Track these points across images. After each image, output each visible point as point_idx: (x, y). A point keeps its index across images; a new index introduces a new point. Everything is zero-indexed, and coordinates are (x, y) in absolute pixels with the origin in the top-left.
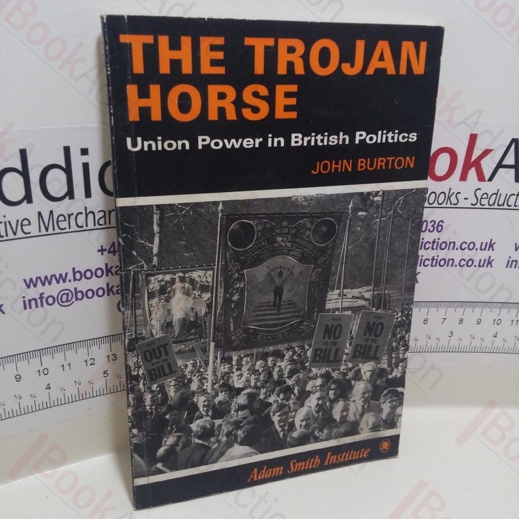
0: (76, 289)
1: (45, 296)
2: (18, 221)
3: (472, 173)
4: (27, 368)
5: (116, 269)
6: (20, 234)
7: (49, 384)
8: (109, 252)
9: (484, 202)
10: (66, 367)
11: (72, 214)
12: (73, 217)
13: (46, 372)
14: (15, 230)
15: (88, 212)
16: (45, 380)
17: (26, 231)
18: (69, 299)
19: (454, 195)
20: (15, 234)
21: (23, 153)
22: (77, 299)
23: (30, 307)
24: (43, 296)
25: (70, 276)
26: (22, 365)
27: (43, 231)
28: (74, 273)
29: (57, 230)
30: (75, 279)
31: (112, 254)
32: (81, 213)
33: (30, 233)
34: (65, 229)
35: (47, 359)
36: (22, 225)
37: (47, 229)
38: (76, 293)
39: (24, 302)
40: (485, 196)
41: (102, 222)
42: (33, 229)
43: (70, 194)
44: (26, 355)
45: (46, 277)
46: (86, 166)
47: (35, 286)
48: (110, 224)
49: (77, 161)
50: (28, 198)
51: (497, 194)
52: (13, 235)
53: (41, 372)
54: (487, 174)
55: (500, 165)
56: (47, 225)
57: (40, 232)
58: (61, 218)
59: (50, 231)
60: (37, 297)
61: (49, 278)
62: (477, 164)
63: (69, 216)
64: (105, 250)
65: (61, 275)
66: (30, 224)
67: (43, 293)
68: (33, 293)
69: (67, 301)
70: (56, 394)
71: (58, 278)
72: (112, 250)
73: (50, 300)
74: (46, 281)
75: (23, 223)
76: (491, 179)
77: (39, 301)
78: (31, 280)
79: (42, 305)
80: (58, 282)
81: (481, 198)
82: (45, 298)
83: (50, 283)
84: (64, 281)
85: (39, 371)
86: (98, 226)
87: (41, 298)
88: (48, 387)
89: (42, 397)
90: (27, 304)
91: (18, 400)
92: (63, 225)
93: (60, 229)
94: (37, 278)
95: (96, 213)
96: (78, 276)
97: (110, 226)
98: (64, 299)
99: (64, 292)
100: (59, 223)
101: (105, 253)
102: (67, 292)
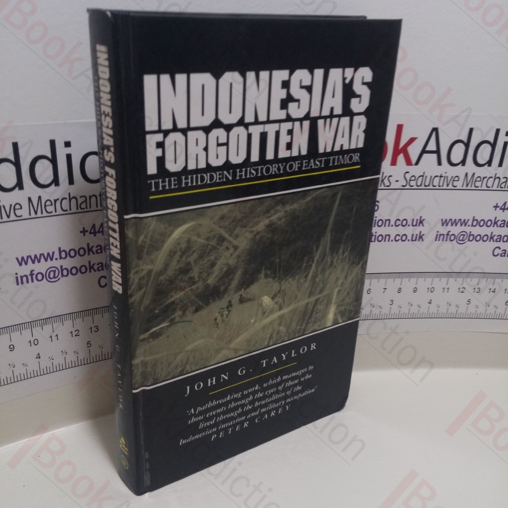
0: (61, 266)
1: (35, 273)
2: (11, 205)
3: (401, 158)
4: (20, 339)
5: (97, 249)
6: (13, 217)
7: (39, 354)
8: (91, 233)
9: (413, 183)
10: (54, 338)
11: (58, 199)
12: (58, 203)
13: (36, 342)
14: (8, 213)
15: (71, 197)
16: (35, 350)
17: (18, 215)
18: (56, 276)
19: (387, 178)
20: (8, 217)
21: (15, 146)
22: (63, 276)
23: (22, 283)
24: (33, 272)
25: (57, 255)
26: (16, 335)
27: (33, 215)
28: (60, 252)
29: (45, 214)
30: (61, 258)
31: (93, 235)
32: (66, 198)
33: (21, 216)
34: (52, 212)
35: (37, 330)
36: (14, 209)
37: (36, 213)
38: (62, 270)
39: (17, 278)
40: (413, 178)
41: (83, 206)
42: (24, 212)
43: (56, 181)
44: (19, 327)
45: (36, 256)
46: (69, 157)
47: (26, 263)
48: (90, 208)
49: (61, 153)
50: (20, 185)
51: (422, 176)
52: (6, 218)
53: (32, 342)
54: (414, 159)
55: (424, 151)
56: (36, 209)
57: (30, 215)
58: (48, 203)
59: (39, 214)
60: (28, 273)
61: (38, 257)
62: (404, 150)
63: (55, 201)
64: (87, 231)
65: (48, 254)
66: (21, 208)
67: (33, 270)
68: (25, 270)
69: (54, 277)
70: (45, 363)
71: (46, 257)
72: (93, 231)
73: (40, 277)
74: (36, 259)
75: (16, 207)
76: (417, 163)
77: (30, 278)
78: (23, 258)
79: (32, 281)
80: (46, 260)
81: (410, 180)
82: (35, 274)
83: (39, 261)
84: (52, 259)
85: (30, 341)
86: (80, 210)
87: (32, 274)
88: (39, 357)
89: (33, 366)
90: (20, 280)
91: (12, 368)
92: (50, 209)
93: (47, 212)
94: (28, 257)
95: (78, 198)
96: (63, 255)
97: (90, 210)
98: (52, 276)
99: (51, 269)
100: (47, 207)
101: (86, 233)
102: (54, 269)
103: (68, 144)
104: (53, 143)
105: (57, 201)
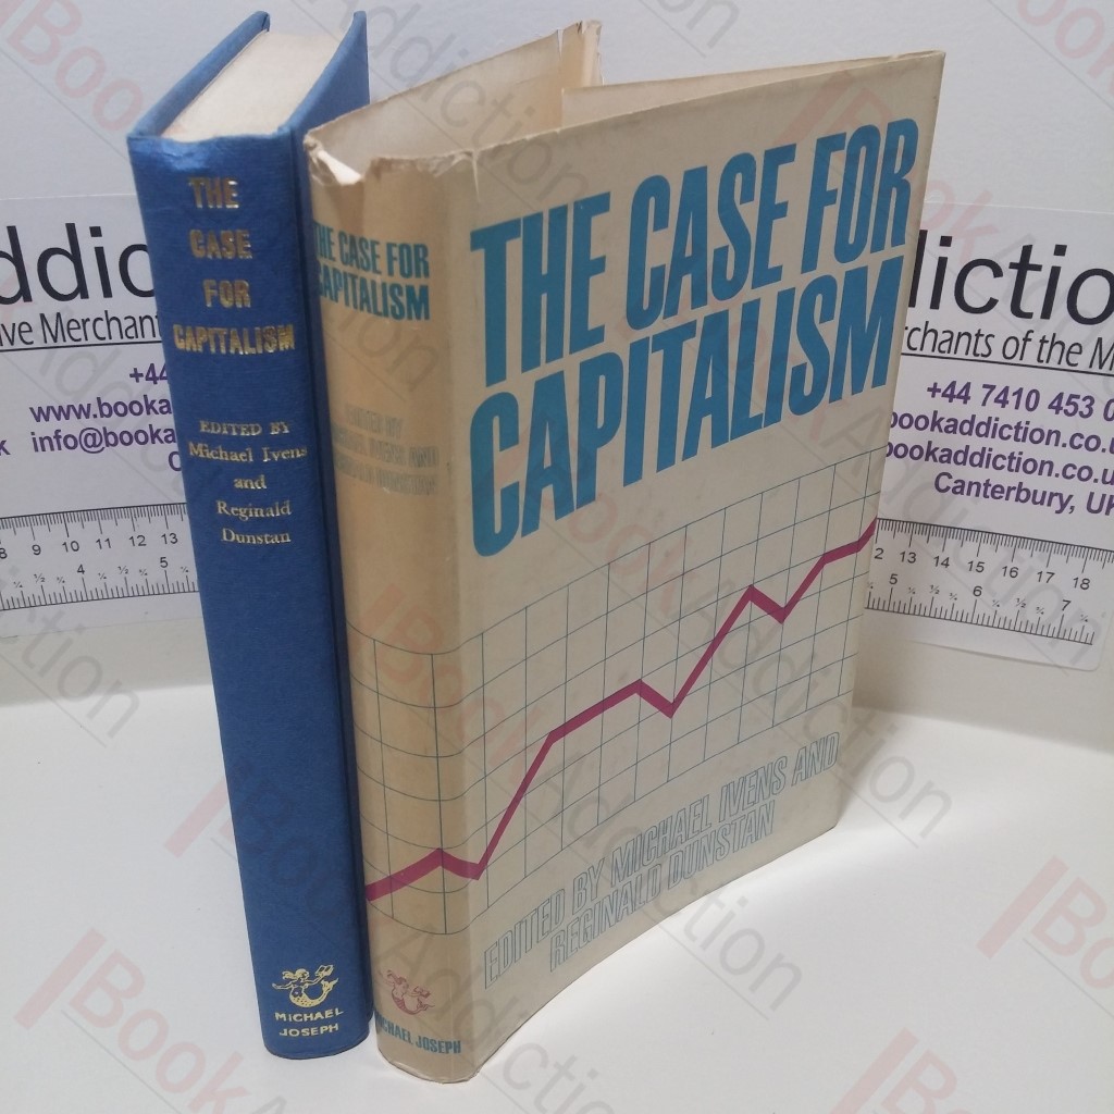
0: (105, 429)
1: (63, 434)
2: (14, 325)
4: (49, 536)
5: (161, 405)
6: (18, 344)
7: (82, 564)
8: (148, 378)
10: (104, 544)
11: (88, 320)
12: (89, 325)
13: (75, 546)
14: (11, 337)
15: (109, 318)
17: (26, 340)
18: (97, 443)
20: (12, 342)
21: (12, 231)
22: (108, 444)
23: (44, 449)
24: (59, 434)
25: (95, 410)
26: (41, 530)
27: (50, 342)
28: (100, 405)
29: (69, 342)
30: (102, 415)
31: (152, 382)
32: (101, 319)
34: (80, 340)
35: (74, 526)
36: (20, 332)
37: (55, 339)
38: (106, 434)
39: (34, 439)
41: (131, 333)
42: (36, 337)
43: (82, 290)
44: (45, 518)
45: (61, 408)
46: (100, 252)
47: (47, 419)
48: (143, 336)
49: (87, 245)
50: (25, 294)
52: (9, 344)
53: (69, 545)
56: (54, 333)
57: (46, 342)
58: (73, 325)
59: (60, 342)
60: (52, 435)
61: (65, 410)
63: (84, 322)
64: (141, 375)
65: (81, 407)
66: (31, 330)
67: (59, 431)
68: (46, 428)
69: (94, 445)
71: (78, 410)
72: (151, 375)
73: (71, 442)
74: (62, 413)
75: (22, 328)
77: (54, 441)
78: (40, 410)
79: (59, 448)
80: (78, 416)
82: (63, 437)
83: (67, 418)
84: (87, 416)
85: (66, 543)
86: (126, 340)
87: (57, 437)
88: (81, 568)
89: (74, 583)
90: (40, 444)
91: (39, 583)
92: (77, 334)
93: (73, 339)
94: (48, 408)
95: (122, 321)
96: (106, 410)
97: (143, 340)
98: (90, 441)
99: (88, 431)
100: (71, 331)
101: (140, 378)
102: (92, 432)
103: (96, 232)
104: (71, 229)
105: (88, 323)
